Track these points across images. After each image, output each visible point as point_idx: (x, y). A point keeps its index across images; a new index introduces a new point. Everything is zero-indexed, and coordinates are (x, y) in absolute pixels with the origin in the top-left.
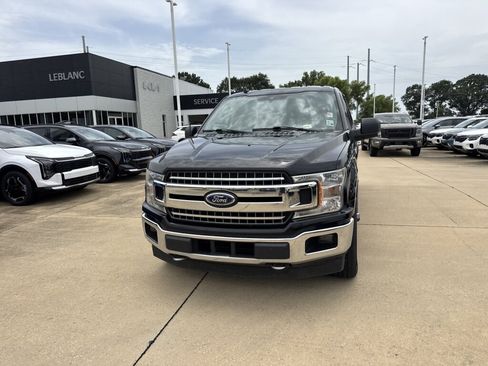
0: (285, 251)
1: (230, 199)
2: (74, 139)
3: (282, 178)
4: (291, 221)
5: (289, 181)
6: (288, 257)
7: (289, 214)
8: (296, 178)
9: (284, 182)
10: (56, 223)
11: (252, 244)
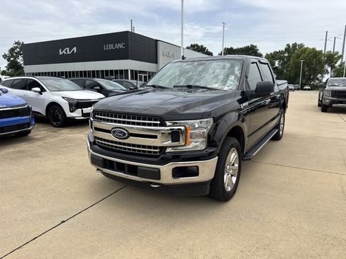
0: (157, 174)
1: (124, 134)
2: (99, 88)
3: (159, 122)
4: (164, 153)
5: (163, 124)
6: (160, 179)
7: (163, 149)
8: (168, 123)
9: (161, 125)
10: (69, 140)
11: (137, 167)
